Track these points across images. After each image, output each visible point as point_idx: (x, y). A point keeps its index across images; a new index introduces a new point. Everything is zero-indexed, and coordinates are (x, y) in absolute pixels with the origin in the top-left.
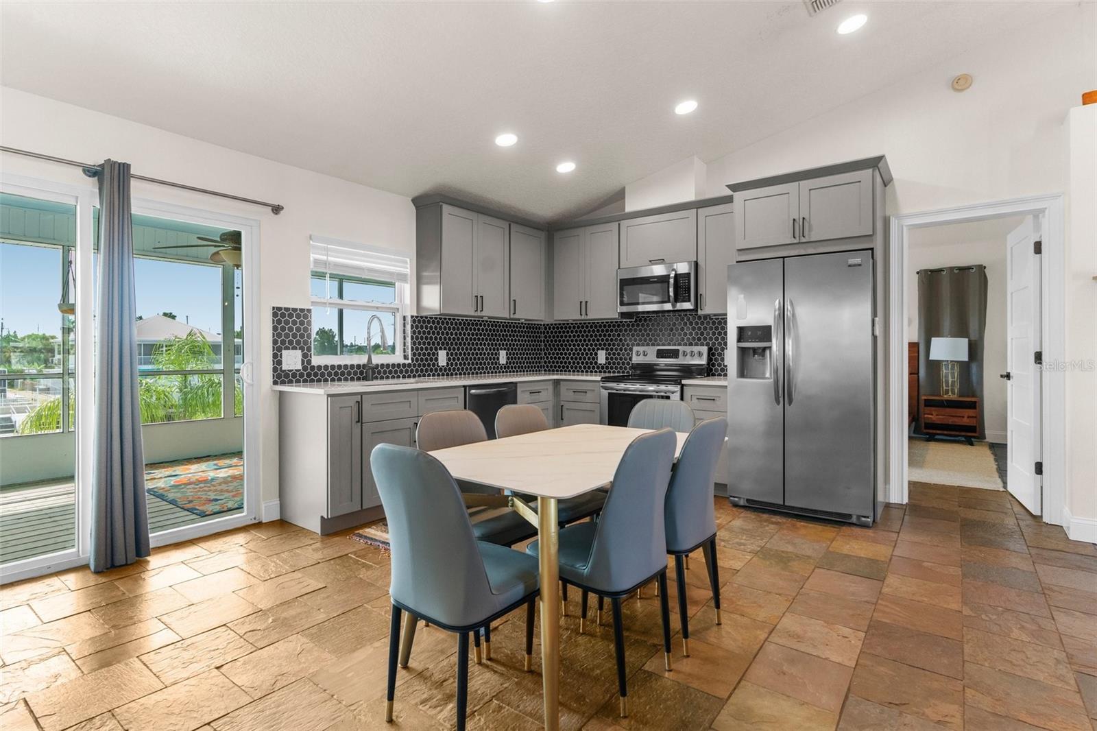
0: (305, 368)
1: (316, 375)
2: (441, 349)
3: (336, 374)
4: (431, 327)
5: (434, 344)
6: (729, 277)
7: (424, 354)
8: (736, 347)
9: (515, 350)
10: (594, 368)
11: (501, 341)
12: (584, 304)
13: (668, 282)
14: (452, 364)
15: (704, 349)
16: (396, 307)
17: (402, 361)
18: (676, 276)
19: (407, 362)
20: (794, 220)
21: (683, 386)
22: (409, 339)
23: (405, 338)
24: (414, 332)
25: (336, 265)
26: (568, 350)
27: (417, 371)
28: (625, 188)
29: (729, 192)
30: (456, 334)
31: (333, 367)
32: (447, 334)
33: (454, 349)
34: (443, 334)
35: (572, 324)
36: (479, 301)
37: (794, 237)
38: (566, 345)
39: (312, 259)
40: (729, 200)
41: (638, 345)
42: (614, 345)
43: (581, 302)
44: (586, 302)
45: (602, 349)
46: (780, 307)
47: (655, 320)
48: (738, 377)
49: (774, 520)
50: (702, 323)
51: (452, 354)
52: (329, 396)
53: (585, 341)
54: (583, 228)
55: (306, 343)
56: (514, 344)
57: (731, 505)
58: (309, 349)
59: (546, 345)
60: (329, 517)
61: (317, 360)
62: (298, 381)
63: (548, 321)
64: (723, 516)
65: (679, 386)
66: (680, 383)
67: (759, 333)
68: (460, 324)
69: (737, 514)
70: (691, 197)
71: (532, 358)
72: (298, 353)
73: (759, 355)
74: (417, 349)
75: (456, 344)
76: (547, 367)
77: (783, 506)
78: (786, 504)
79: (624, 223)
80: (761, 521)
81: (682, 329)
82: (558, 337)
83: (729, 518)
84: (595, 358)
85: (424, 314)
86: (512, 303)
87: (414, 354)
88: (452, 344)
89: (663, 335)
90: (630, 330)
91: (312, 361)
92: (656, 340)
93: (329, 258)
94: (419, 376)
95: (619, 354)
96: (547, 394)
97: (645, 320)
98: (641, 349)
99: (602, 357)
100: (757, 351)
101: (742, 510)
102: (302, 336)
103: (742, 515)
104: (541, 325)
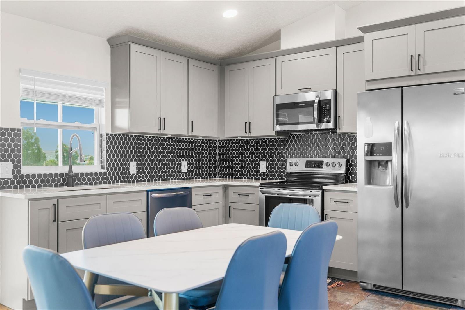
0: (15, 177)
1: (25, 182)
2: (132, 160)
3: (42, 181)
4: (124, 143)
5: (126, 156)
6: (359, 104)
7: (118, 165)
8: (364, 160)
9: (195, 160)
10: (257, 175)
11: (183, 153)
12: (248, 124)
13: (313, 106)
14: (141, 173)
15: (343, 161)
16: (94, 126)
17: (98, 170)
18: (320, 102)
19: (103, 171)
20: (412, 56)
21: (323, 191)
22: (105, 153)
23: (101, 152)
24: (109, 147)
25: (43, 93)
26: (237, 161)
27: (111, 178)
28: (280, 30)
29: (360, 34)
30: (145, 148)
31: (39, 175)
32: (137, 148)
33: (143, 160)
34: (133, 148)
35: (240, 140)
36: (162, 122)
37: (412, 70)
38: (236, 157)
39: (21, 88)
40: (360, 40)
41: (291, 157)
42: (273, 157)
43: (246, 123)
44: (250, 122)
45: (264, 160)
46: (398, 128)
47: (305, 137)
48: (365, 184)
49: (394, 302)
50: (342, 140)
51: (141, 165)
52: (29, 200)
53: (250, 153)
54: (248, 63)
55: (16, 156)
56: (193, 156)
57: (361, 289)
58: (19, 161)
59: (220, 157)
60: (29, 299)
61: (26, 170)
62: (9, 188)
63: (221, 137)
64: (353, 298)
65: (320, 191)
66: (321, 189)
67: (383, 148)
68: (148, 140)
69: (364, 296)
70: (331, 37)
71: (209, 167)
72: (10, 165)
73: (383, 166)
74: (112, 160)
75: (145, 156)
76: (221, 174)
77: (402, 291)
78: (404, 289)
79: (279, 59)
80: (383, 303)
81: (326, 145)
82: (229, 150)
83: (357, 300)
84: (258, 168)
85: (117, 132)
86: (190, 123)
87: (109, 165)
88: (141, 156)
89: (311, 149)
90: (286, 145)
91: (22, 171)
92: (305, 154)
93: (36, 87)
94: (114, 182)
95: (277, 164)
96: (218, 197)
97: (297, 137)
98: (294, 160)
99: (263, 167)
100: (381, 163)
101: (369, 294)
102: (13, 151)
103: (369, 297)
104: (216, 141)
